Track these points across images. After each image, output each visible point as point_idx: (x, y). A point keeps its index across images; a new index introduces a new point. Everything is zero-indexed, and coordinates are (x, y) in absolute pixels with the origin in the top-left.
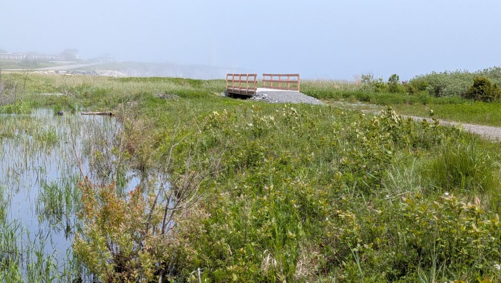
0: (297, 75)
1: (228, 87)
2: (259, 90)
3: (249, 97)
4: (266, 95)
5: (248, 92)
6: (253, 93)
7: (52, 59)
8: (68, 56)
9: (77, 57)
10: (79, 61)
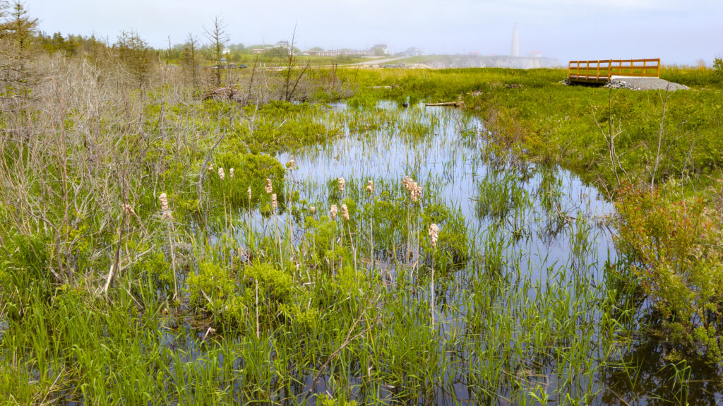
0: (658, 60)
1: (571, 74)
2: (613, 77)
3: (602, 85)
4: (625, 82)
5: (599, 80)
6: (606, 80)
7: (363, 55)
8: (378, 51)
9: (386, 52)
10: (387, 56)
